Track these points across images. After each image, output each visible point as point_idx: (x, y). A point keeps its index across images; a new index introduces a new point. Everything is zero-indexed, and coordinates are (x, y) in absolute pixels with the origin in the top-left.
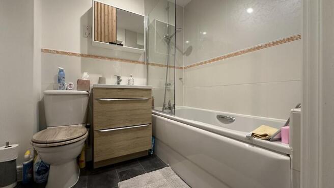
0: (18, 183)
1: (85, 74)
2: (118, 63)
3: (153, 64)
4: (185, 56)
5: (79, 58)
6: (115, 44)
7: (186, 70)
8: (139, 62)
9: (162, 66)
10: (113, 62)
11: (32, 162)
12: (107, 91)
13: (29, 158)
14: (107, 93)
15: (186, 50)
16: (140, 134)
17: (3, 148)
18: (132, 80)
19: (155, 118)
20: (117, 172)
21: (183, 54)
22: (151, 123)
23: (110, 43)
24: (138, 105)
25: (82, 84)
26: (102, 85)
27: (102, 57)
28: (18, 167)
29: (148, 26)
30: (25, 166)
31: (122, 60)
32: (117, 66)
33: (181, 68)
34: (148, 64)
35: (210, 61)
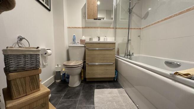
0: (61, 80)
1: (83, 37)
2: (99, 29)
3: (119, 28)
4: (143, 20)
5: (81, 29)
6: (97, 19)
7: (143, 29)
8: (111, 28)
9: (125, 28)
10: (97, 29)
11: (65, 73)
12: (92, 44)
13: (64, 72)
14: (91, 46)
15: (144, 16)
16: (108, 68)
17: (57, 66)
18: (106, 39)
19: (118, 60)
20: (96, 85)
21: (142, 19)
22: (115, 62)
23: (94, 19)
24: (107, 52)
25: (82, 41)
26: (91, 41)
27: (91, 28)
28: (61, 74)
29: (116, 5)
30: (63, 74)
31: (101, 28)
32: (99, 31)
33: (140, 29)
34: (116, 28)
35: (162, 21)
